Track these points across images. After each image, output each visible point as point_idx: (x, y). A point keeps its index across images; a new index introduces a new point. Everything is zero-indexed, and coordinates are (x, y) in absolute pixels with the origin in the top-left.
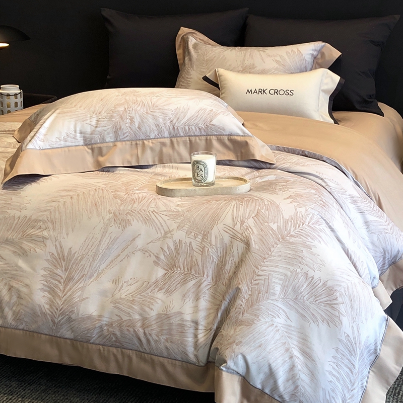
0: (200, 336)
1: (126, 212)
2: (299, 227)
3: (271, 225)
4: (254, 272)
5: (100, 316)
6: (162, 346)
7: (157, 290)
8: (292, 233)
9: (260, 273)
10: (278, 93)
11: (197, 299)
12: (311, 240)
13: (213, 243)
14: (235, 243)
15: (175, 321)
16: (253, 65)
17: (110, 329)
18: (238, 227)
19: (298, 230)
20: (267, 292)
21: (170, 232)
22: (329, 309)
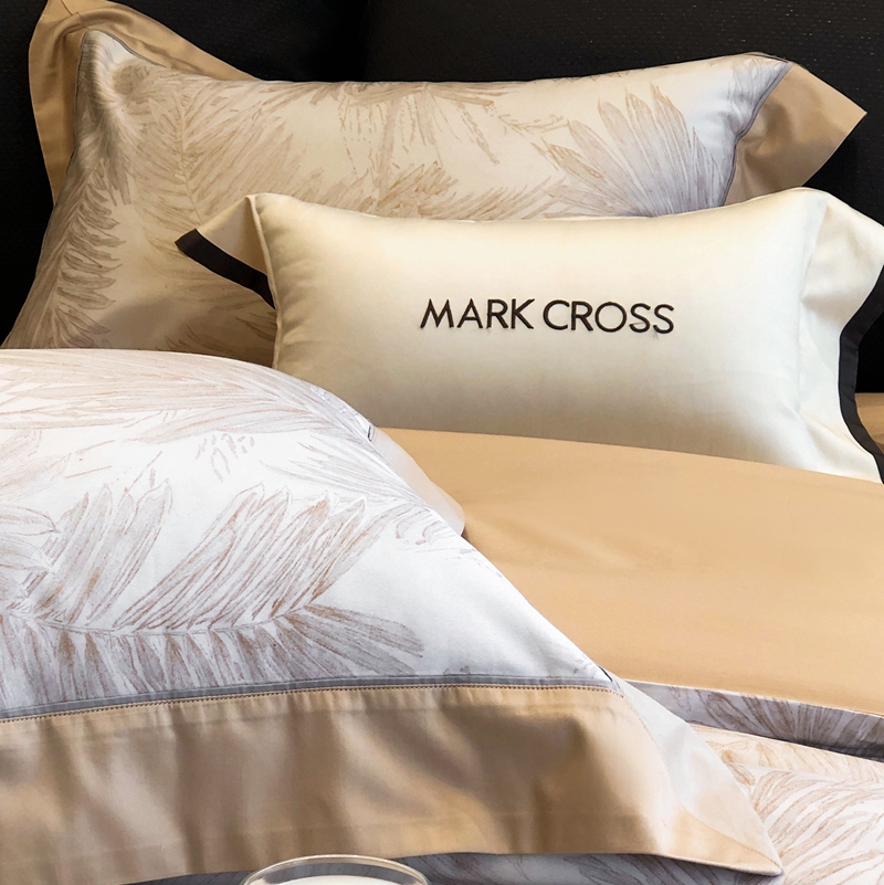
10: (591, 319)
16: (438, 171)
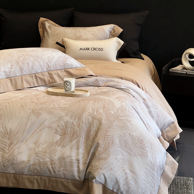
0: (80, 167)
1: (38, 109)
2: (124, 112)
3: (111, 111)
4: (106, 134)
5: (29, 161)
6: (61, 173)
7: (57, 146)
8: (121, 115)
9: (109, 134)
10: (95, 49)
11: (78, 149)
12: (130, 118)
13: (84, 121)
14: (95, 120)
15: (68, 160)
16: (81, 36)
17: (34, 167)
18: (95, 113)
19: (124, 113)
20: (113, 143)
21: (62, 117)
22: (142, 150)
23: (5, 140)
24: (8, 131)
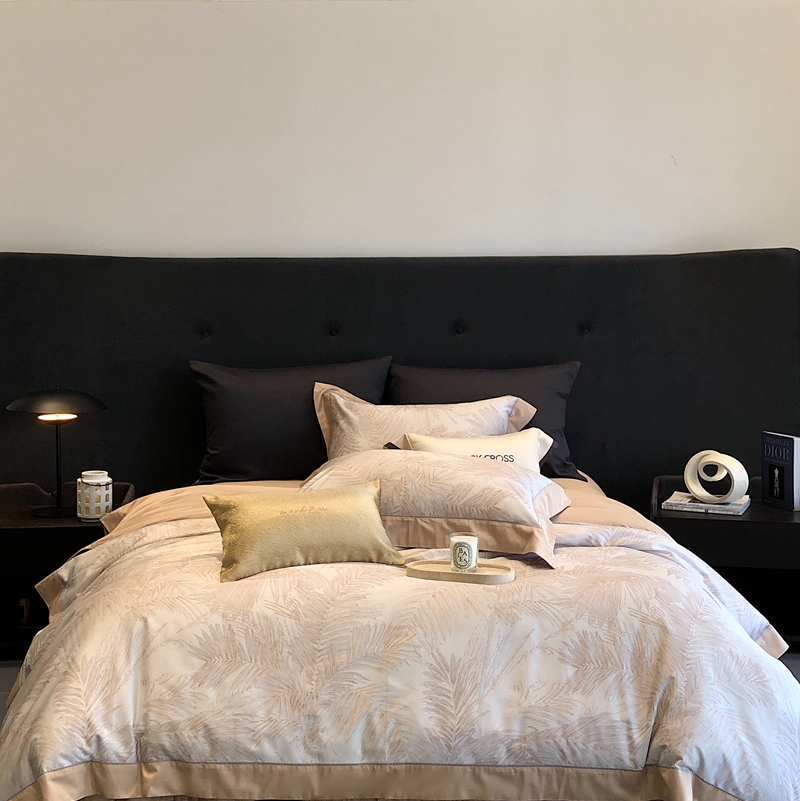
0: (635, 737)
1: (508, 605)
3: (676, 603)
5: (508, 731)
6: (590, 756)
7: (571, 691)
9: (690, 656)
11: (622, 695)
13: (623, 630)
14: (648, 627)
15: (602, 723)
17: (524, 745)
18: (644, 609)
20: (702, 677)
21: (569, 622)
23: (445, 685)
24: (448, 661)
